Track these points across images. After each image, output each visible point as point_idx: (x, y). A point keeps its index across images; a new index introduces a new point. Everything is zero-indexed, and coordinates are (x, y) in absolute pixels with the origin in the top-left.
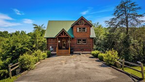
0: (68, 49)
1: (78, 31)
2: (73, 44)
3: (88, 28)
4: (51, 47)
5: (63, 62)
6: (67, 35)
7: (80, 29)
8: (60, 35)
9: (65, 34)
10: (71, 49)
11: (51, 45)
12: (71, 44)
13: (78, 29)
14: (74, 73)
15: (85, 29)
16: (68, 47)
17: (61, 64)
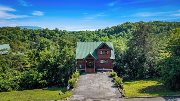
0: (94, 67)
1: (101, 53)
2: (97, 63)
3: (109, 51)
4: (80, 65)
5: (91, 81)
6: (93, 58)
7: (102, 52)
8: (88, 58)
9: (91, 57)
10: (95, 68)
11: (80, 64)
12: (95, 63)
13: (101, 51)
14: (98, 91)
15: (107, 52)
16: (94, 65)
17: (90, 83)
